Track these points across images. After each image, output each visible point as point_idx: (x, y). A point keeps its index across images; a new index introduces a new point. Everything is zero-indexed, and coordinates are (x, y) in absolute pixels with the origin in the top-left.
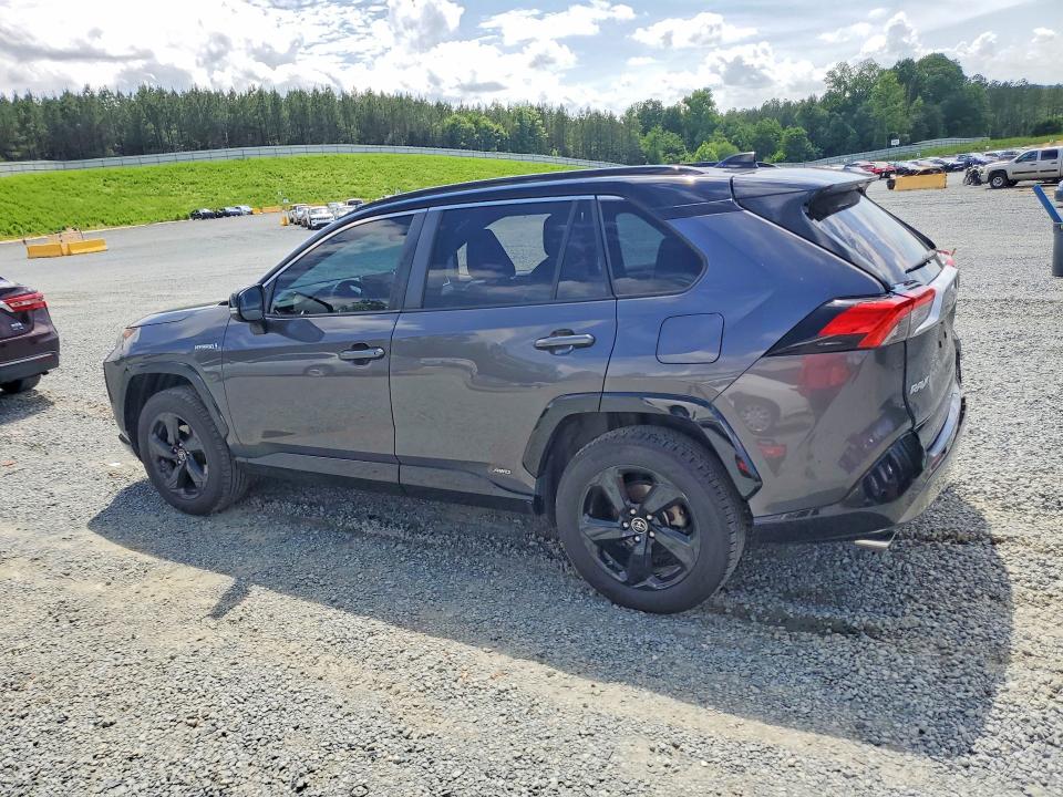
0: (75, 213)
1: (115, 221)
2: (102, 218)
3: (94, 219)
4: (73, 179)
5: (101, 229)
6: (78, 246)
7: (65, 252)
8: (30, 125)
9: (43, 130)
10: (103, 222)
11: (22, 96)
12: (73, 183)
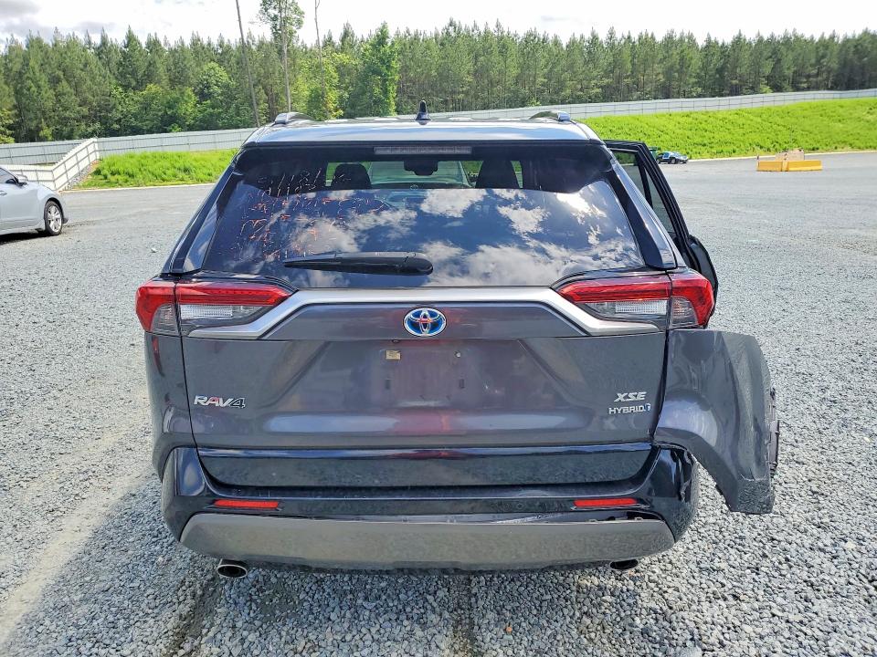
0: (830, 136)
1: (862, 146)
2: (851, 142)
3: (844, 142)
4: (842, 107)
5: (848, 150)
6: (796, 164)
7: (784, 168)
8: (824, 61)
9: (835, 65)
10: (851, 145)
11: (827, 37)
12: (841, 110)
